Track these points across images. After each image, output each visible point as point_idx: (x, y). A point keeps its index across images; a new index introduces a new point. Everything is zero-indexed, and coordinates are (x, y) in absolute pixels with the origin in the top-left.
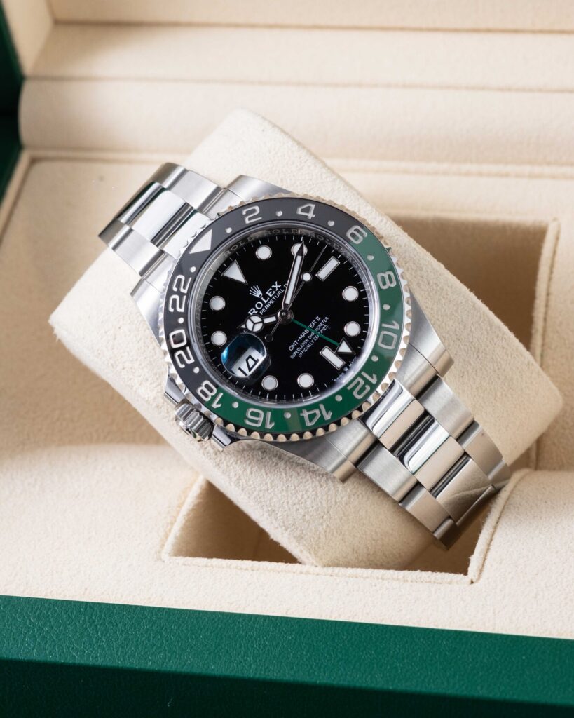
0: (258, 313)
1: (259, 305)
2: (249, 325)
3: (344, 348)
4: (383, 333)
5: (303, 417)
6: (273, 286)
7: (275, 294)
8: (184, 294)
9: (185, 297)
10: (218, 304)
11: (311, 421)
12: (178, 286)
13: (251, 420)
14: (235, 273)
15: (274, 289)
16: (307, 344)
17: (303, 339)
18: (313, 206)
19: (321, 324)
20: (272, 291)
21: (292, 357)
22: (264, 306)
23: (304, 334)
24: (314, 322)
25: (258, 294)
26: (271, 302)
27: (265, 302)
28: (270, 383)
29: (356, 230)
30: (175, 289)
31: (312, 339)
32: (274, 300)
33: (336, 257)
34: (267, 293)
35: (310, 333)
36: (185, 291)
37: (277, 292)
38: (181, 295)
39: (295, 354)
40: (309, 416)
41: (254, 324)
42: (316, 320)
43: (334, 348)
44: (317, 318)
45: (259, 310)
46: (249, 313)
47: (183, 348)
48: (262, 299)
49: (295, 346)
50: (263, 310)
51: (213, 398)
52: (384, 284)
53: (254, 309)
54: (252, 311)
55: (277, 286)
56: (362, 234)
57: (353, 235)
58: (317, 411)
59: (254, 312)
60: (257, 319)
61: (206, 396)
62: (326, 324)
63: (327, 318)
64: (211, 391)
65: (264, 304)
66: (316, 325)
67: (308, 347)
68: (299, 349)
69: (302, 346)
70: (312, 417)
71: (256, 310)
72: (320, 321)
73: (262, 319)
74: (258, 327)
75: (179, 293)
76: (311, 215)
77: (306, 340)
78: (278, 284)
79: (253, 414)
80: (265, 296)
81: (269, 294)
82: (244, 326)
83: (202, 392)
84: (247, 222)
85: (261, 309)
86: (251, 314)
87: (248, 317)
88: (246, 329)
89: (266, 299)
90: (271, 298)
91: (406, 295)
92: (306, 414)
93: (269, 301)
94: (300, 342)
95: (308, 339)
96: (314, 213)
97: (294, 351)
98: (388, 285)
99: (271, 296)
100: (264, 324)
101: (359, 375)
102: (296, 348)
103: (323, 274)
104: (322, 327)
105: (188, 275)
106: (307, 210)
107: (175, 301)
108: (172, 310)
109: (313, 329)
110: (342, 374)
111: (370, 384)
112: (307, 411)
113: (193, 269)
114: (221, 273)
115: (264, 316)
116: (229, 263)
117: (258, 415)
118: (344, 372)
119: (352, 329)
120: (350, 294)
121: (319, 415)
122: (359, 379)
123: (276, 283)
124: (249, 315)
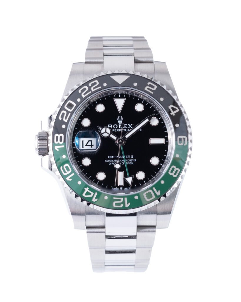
0: (112, 129)
1: (115, 126)
2: (103, 130)
3: (130, 180)
4: (151, 191)
5: (85, 190)
6: (129, 125)
7: (126, 129)
8: (91, 91)
9: (90, 92)
10: (100, 108)
11: (86, 194)
12: (93, 85)
13: (63, 169)
14: (120, 103)
15: (128, 126)
18: (178, 110)
19: (131, 160)
20: (127, 126)
21: (106, 161)
22: (117, 129)
23: (120, 157)
24: (129, 156)
25: (120, 121)
27: (119, 128)
28: (87, 162)
29: (184, 139)
30: (90, 85)
31: (121, 162)
32: (123, 130)
33: (165, 140)
34: (124, 125)
35: (123, 159)
36: (93, 90)
37: (128, 129)
38: (90, 90)
39: (109, 161)
40: (87, 192)
41: (106, 132)
42: (131, 157)
43: (126, 176)
44: (132, 157)
45: (113, 128)
46: (109, 125)
47: (68, 112)
48: (119, 125)
49: (112, 158)
50: (115, 130)
51: (59, 144)
52: (172, 172)
53: (112, 126)
54: (111, 126)
55: (130, 126)
56: (184, 143)
57: (180, 139)
58: (92, 194)
59: (111, 127)
60: (109, 131)
61: (57, 140)
62: (133, 162)
63: (136, 160)
64: (61, 141)
65: (118, 128)
66: (129, 159)
68: (112, 161)
69: (114, 161)
70: (88, 193)
71: (113, 127)
72: (132, 159)
73: (111, 133)
74: (106, 135)
75: (90, 88)
76: (173, 113)
77: (119, 160)
79: (67, 167)
80: (122, 125)
82: (100, 128)
83: (57, 137)
84: (146, 89)
85: (115, 129)
86: (109, 127)
87: (106, 126)
88: (101, 130)
89: (120, 127)
91: (175, 185)
92: (87, 190)
93: (121, 129)
94: (116, 158)
96: (175, 114)
98: (173, 174)
99: (124, 128)
100: (109, 136)
101: (124, 197)
102: (111, 159)
103: (153, 141)
104: (130, 162)
105: (101, 84)
106: (174, 109)
107: (85, 89)
108: (80, 92)
109: (126, 159)
110: (118, 189)
111: (124, 205)
112: (89, 190)
113: (105, 85)
114: (114, 98)
115: (113, 133)
116: (122, 96)
117: (68, 170)
118: (120, 189)
119: (141, 175)
120: (155, 161)
121: (91, 196)
122: (122, 199)
123: (132, 125)
124: (108, 126)
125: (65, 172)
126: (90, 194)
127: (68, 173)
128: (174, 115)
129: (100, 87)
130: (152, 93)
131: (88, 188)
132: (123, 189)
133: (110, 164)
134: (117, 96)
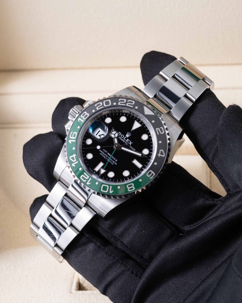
0: (119, 136)
1: (122, 136)
3: (103, 171)
4: (108, 187)
5: (73, 155)
6: (131, 142)
7: (127, 143)
9: (125, 105)
10: (123, 119)
12: (130, 102)
13: (72, 134)
14: (136, 125)
15: (129, 142)
16: (105, 156)
17: (108, 155)
18: (164, 156)
19: (114, 162)
22: (122, 138)
23: (110, 155)
25: (127, 136)
26: (124, 141)
27: (124, 139)
28: (89, 142)
29: (153, 174)
30: (128, 101)
32: (125, 142)
33: (142, 167)
34: (128, 139)
35: (110, 157)
36: (127, 105)
38: (126, 103)
39: (101, 151)
41: (114, 134)
42: (115, 160)
43: (103, 167)
45: (120, 136)
47: (103, 105)
48: (125, 137)
50: (120, 138)
51: (82, 118)
52: (129, 186)
53: (121, 134)
55: (130, 143)
56: (151, 176)
59: (120, 134)
60: (117, 135)
62: (114, 164)
63: (116, 164)
65: (123, 138)
66: (114, 160)
67: (104, 157)
68: (103, 153)
69: (104, 154)
70: (73, 158)
71: (121, 135)
73: (116, 138)
74: (113, 136)
76: (159, 155)
77: (107, 156)
78: (131, 144)
79: (75, 134)
80: (126, 139)
81: (127, 140)
82: (113, 130)
84: (157, 129)
85: (121, 137)
87: (118, 131)
88: (113, 131)
89: (125, 139)
90: (125, 141)
93: (124, 140)
94: (106, 154)
95: (108, 157)
97: (103, 151)
98: (129, 188)
99: (126, 141)
100: (114, 138)
101: (90, 177)
103: (135, 162)
104: (112, 162)
105: (134, 106)
106: (162, 153)
107: (124, 101)
108: (120, 100)
109: (112, 158)
110: (92, 171)
111: (87, 182)
112: (75, 156)
113: (137, 108)
114: (136, 120)
115: (118, 138)
116: (141, 123)
117: (74, 136)
118: (93, 172)
119: (111, 175)
120: (126, 173)
121: (74, 161)
122: (88, 177)
123: (132, 143)
124: (119, 132)
125: (72, 136)
126: (74, 160)
127: (73, 138)
128: (159, 156)
129: (132, 107)
130: (158, 134)
131: (75, 155)
132: (95, 174)
133: (101, 154)
134: (139, 121)
